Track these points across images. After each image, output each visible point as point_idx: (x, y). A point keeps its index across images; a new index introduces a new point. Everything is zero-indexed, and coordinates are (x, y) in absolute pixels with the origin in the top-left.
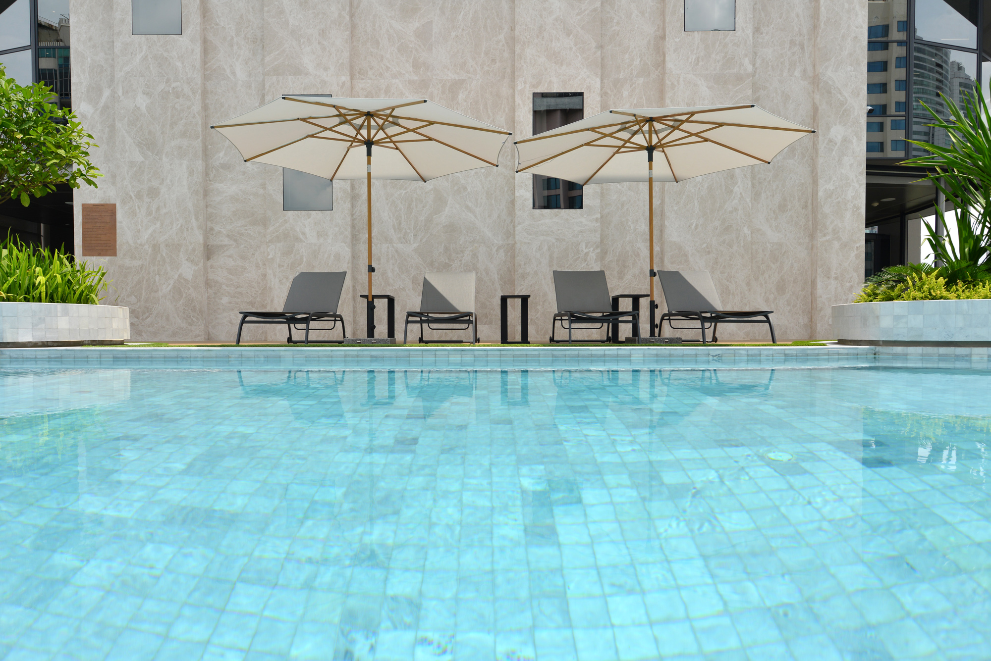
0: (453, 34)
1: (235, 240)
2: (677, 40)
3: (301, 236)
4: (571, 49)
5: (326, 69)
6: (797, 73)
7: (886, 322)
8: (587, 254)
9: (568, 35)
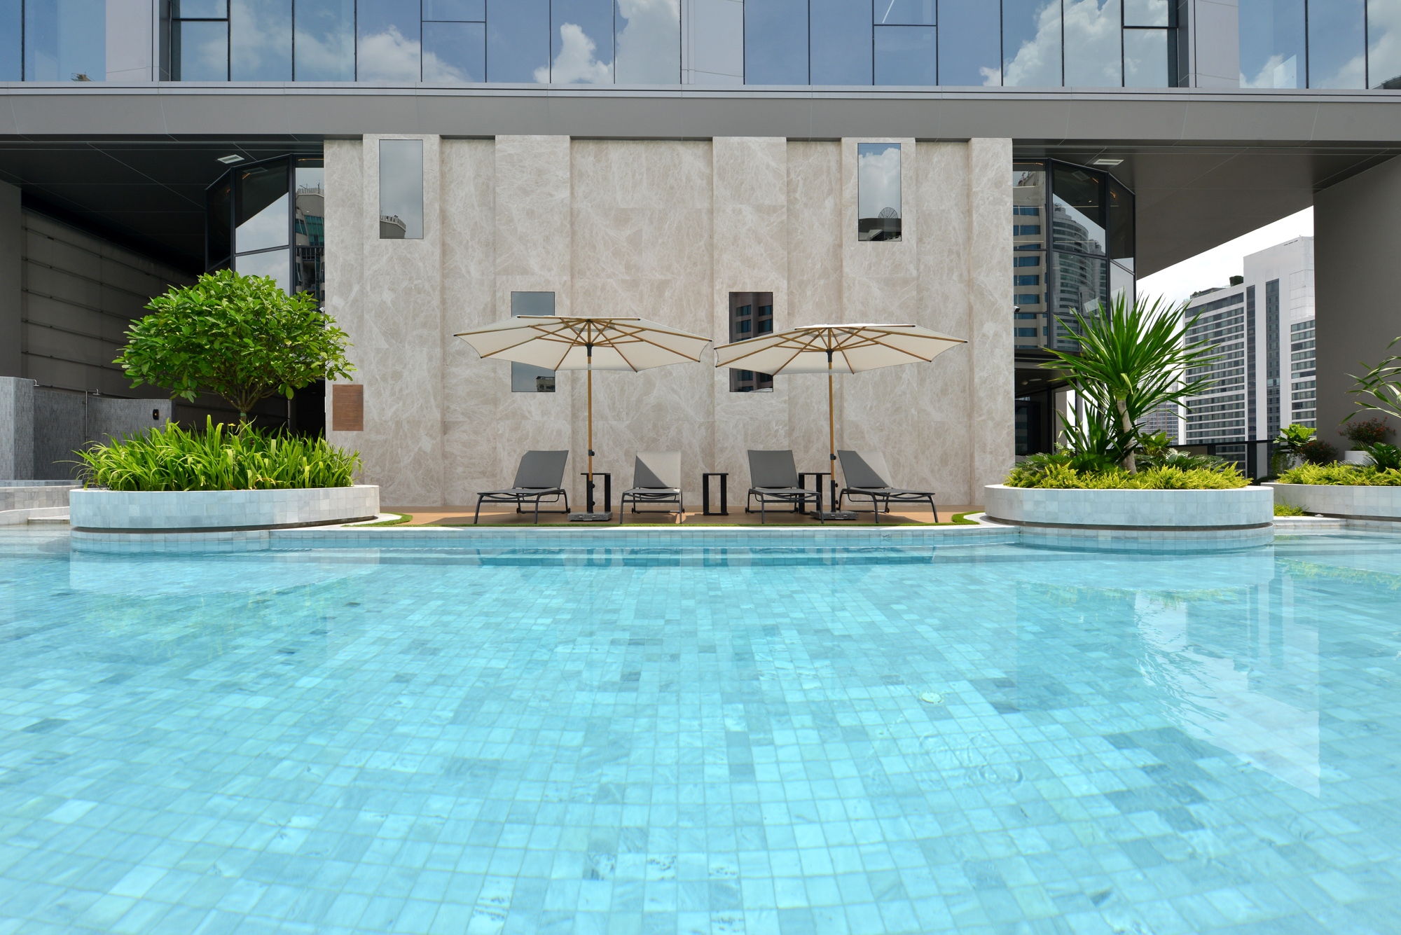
0: (660, 241)
1: (469, 418)
2: (853, 248)
3: (527, 415)
4: (762, 255)
5: (550, 270)
6: (955, 277)
7: (1028, 506)
8: (777, 431)
9: (759, 243)
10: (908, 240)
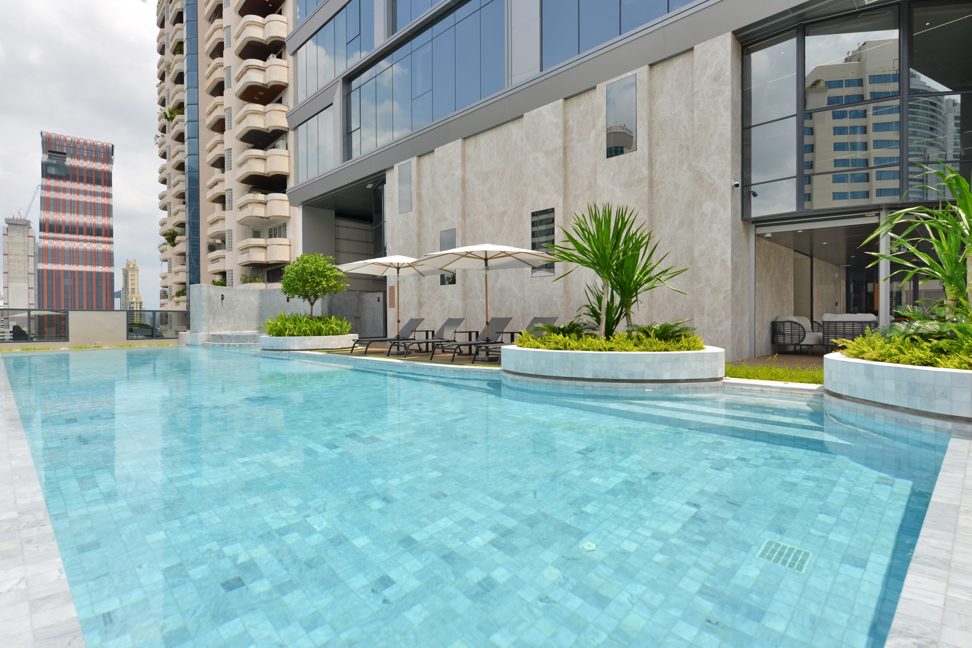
0: (502, 187)
1: (428, 300)
2: (603, 165)
4: (548, 184)
5: (453, 217)
6: (685, 168)
8: (557, 302)
9: (547, 176)
10: (642, 148)
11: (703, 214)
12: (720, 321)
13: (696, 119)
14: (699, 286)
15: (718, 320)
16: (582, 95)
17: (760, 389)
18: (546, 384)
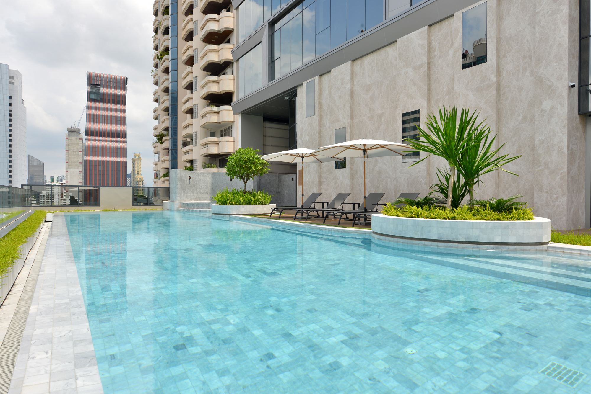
0: (381, 95)
1: (326, 179)
2: (459, 74)
4: (416, 91)
5: (345, 118)
8: (421, 181)
9: (415, 86)
10: (491, 60)
11: (542, 110)
12: (557, 197)
13: (537, 34)
14: (539, 169)
15: (555, 196)
16: (443, 22)
17: (579, 252)
18: (403, 243)
